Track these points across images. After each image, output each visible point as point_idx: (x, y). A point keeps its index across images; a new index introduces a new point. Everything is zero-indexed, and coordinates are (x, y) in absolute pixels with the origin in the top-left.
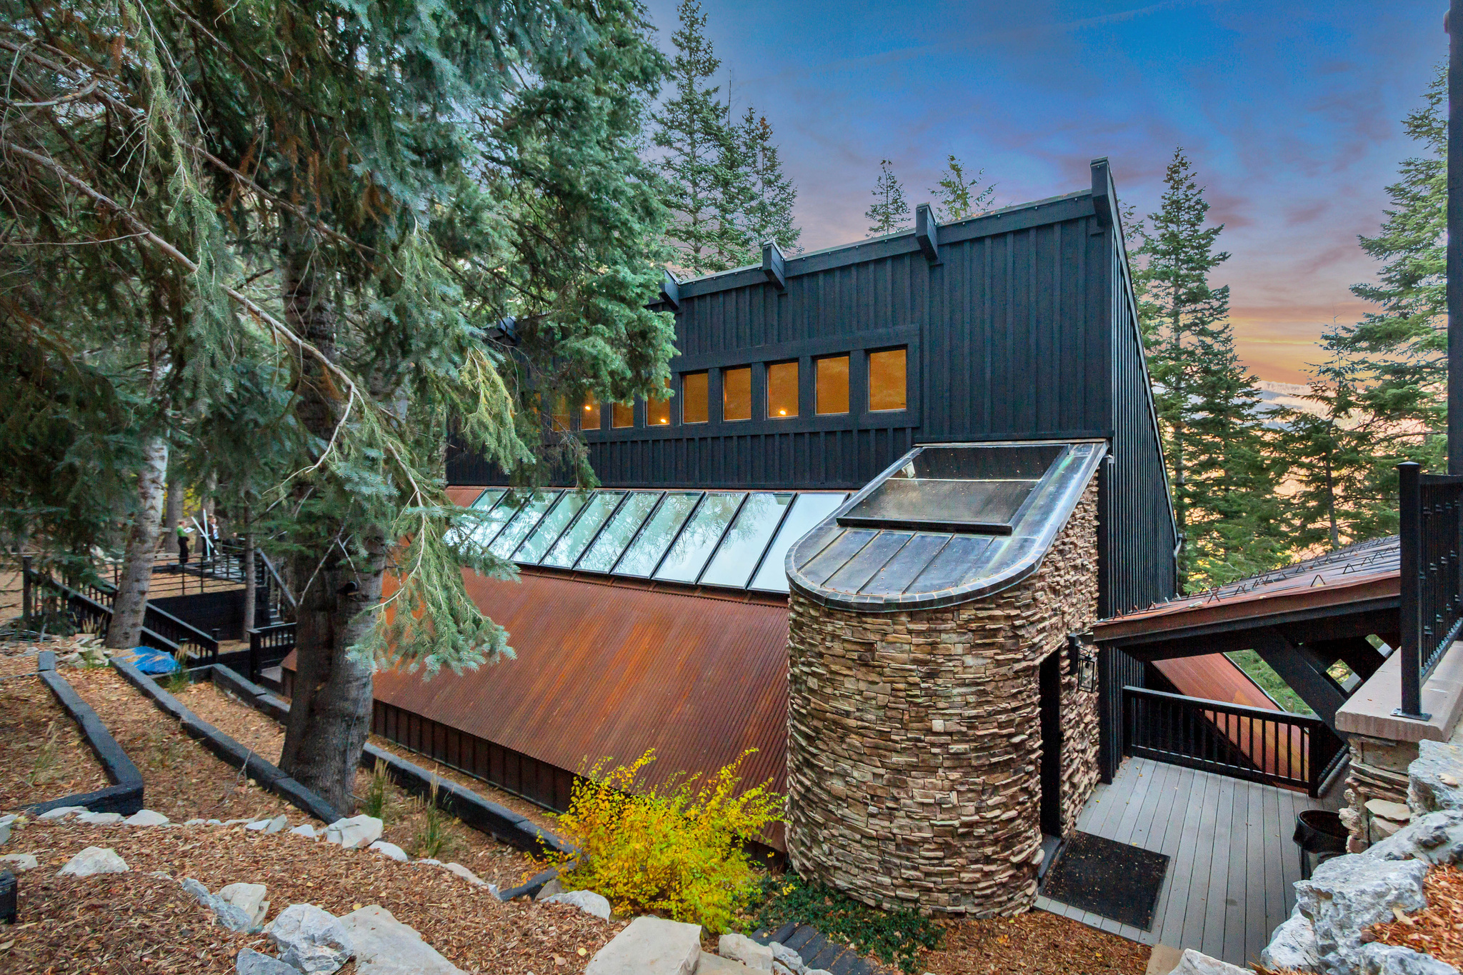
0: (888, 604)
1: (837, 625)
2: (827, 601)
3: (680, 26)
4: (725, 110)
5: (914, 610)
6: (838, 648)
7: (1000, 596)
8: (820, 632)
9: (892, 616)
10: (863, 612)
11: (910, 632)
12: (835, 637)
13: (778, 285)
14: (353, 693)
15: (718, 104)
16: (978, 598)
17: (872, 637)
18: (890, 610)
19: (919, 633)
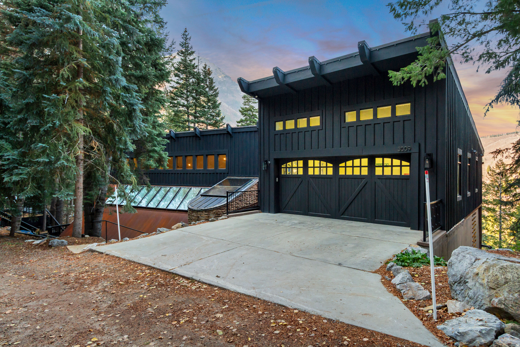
0: (202, 210)
1: (194, 214)
2: (192, 210)
3: (182, 40)
4: (197, 66)
5: (206, 211)
6: (194, 218)
7: (221, 208)
8: (191, 215)
9: (202, 212)
10: (198, 211)
11: (205, 214)
12: (193, 216)
13: (198, 137)
14: (98, 232)
15: (195, 64)
16: (217, 208)
17: (199, 215)
18: (202, 211)
19: (206, 214)
